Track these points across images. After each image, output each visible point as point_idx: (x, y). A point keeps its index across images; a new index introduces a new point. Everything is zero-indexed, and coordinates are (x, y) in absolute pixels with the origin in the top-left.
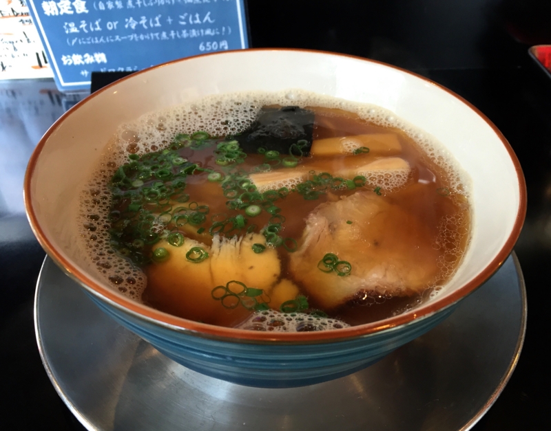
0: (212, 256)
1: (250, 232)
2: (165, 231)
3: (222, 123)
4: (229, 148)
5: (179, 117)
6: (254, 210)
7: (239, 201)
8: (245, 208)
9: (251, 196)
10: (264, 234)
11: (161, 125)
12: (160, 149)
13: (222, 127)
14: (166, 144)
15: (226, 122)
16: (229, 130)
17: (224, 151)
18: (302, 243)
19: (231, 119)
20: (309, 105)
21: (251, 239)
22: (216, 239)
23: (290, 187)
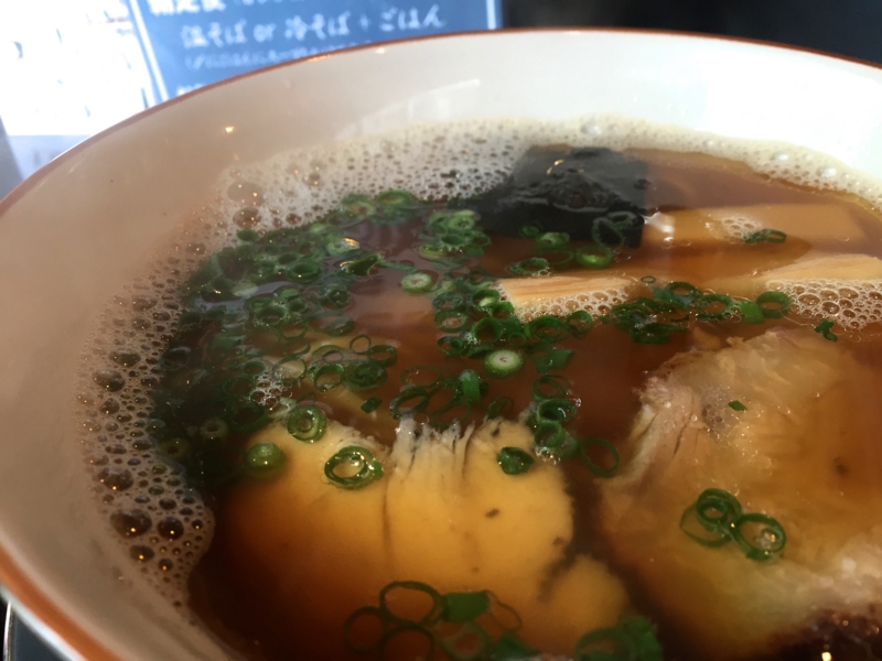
0: (391, 474)
1: (492, 417)
2: (283, 401)
3: (444, 176)
4: (452, 224)
5: (354, 164)
6: (505, 360)
7: (470, 337)
8: (483, 354)
9: (499, 327)
10: (530, 423)
11: (315, 177)
12: (304, 221)
13: (443, 183)
14: (319, 213)
15: (453, 174)
16: (457, 190)
17: (442, 230)
18: (631, 453)
19: (462, 167)
20: (633, 145)
21: (496, 433)
22: (404, 430)
23: (595, 311)
